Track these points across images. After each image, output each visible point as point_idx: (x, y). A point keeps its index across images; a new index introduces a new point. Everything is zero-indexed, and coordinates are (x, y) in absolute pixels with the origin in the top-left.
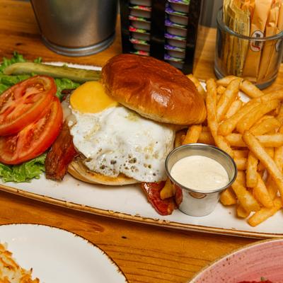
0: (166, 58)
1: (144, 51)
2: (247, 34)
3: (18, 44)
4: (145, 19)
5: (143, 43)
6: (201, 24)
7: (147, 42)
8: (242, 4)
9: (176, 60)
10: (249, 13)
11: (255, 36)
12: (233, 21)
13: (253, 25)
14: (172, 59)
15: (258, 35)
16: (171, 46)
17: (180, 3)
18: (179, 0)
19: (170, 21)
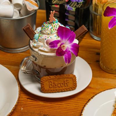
17: (72, 10)
18: (72, 9)
19: (67, 18)
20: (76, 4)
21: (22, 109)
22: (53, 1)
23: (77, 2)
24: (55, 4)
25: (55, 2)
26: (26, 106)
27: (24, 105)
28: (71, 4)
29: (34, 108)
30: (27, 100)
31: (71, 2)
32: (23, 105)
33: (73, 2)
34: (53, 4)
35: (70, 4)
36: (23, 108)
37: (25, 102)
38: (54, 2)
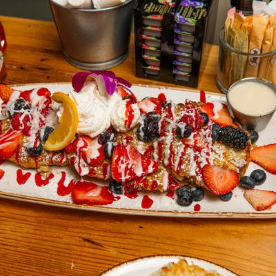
0: (174, 72)
1: (154, 66)
2: (246, 51)
3: (43, 60)
4: (156, 37)
5: (154, 59)
6: (205, 42)
7: (158, 58)
8: (241, 25)
9: (183, 74)
10: (247, 33)
11: (252, 52)
12: (233, 40)
13: (251, 43)
15: (256, 52)
16: (179, 61)
17: (187, 23)
18: (187, 21)
19: (178, 39)
20: (191, 10)
21: (73, 265)
22: (145, 8)
23: (193, 7)
24: (151, 13)
25: (149, 8)
26: (80, 257)
27: (78, 257)
28: (183, 11)
29: (96, 264)
30: (82, 243)
31: (181, 6)
32: (75, 256)
33: (184, 8)
34: (148, 14)
35: (181, 11)
36: (74, 262)
37: (80, 249)
38: (147, 8)
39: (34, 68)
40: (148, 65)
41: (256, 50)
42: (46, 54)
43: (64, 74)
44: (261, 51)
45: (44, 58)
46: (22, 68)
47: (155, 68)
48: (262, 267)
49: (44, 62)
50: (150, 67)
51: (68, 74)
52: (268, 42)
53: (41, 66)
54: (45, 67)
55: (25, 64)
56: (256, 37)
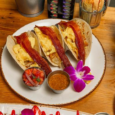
0: (63, 17)
1: (55, 15)
2: (91, 12)
3: (10, 14)
4: (56, 5)
5: (55, 12)
7: (56, 12)
8: (89, 2)
9: (67, 18)
10: (92, 5)
11: (94, 12)
12: (86, 8)
13: (93, 9)
14: (65, 17)
15: (95, 12)
16: (65, 13)
39: (7, 18)
40: (53, 15)
41: (95, 11)
42: (11, 11)
43: (20, 20)
44: (97, 11)
45: (10, 13)
46: (2, 18)
47: (56, 16)
48: (102, 94)
49: (11, 15)
50: (53, 16)
51: (21, 19)
52: (100, 8)
53: (10, 17)
54: (12, 17)
55: (4, 16)
56: (95, 6)
